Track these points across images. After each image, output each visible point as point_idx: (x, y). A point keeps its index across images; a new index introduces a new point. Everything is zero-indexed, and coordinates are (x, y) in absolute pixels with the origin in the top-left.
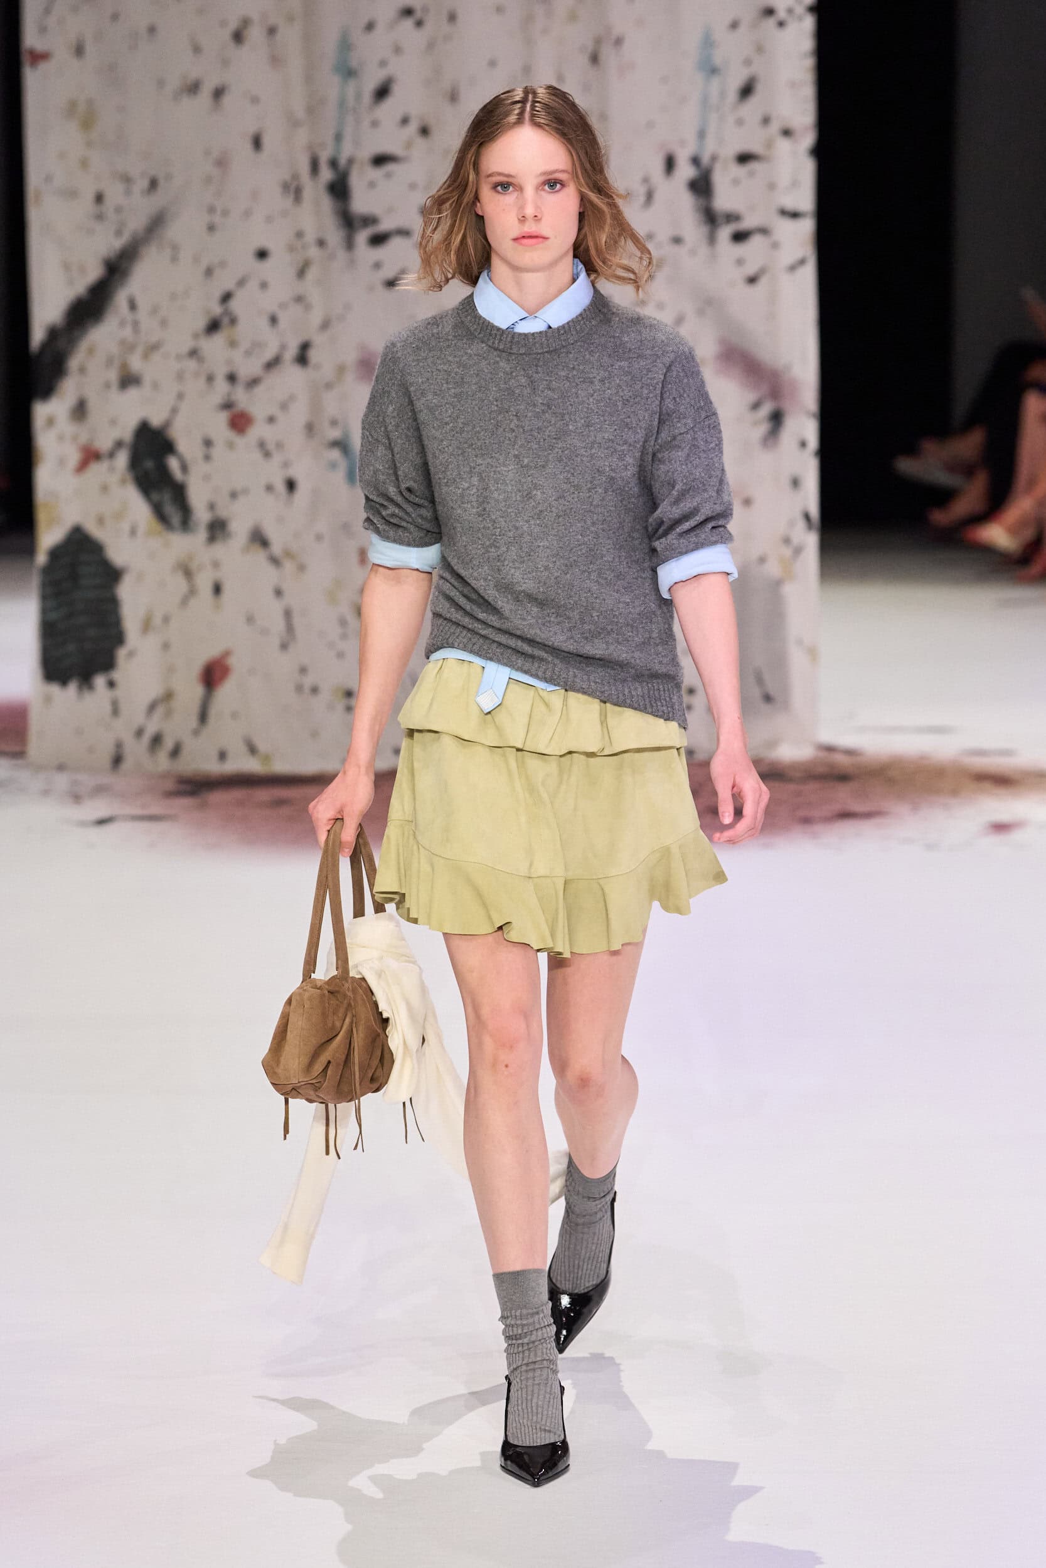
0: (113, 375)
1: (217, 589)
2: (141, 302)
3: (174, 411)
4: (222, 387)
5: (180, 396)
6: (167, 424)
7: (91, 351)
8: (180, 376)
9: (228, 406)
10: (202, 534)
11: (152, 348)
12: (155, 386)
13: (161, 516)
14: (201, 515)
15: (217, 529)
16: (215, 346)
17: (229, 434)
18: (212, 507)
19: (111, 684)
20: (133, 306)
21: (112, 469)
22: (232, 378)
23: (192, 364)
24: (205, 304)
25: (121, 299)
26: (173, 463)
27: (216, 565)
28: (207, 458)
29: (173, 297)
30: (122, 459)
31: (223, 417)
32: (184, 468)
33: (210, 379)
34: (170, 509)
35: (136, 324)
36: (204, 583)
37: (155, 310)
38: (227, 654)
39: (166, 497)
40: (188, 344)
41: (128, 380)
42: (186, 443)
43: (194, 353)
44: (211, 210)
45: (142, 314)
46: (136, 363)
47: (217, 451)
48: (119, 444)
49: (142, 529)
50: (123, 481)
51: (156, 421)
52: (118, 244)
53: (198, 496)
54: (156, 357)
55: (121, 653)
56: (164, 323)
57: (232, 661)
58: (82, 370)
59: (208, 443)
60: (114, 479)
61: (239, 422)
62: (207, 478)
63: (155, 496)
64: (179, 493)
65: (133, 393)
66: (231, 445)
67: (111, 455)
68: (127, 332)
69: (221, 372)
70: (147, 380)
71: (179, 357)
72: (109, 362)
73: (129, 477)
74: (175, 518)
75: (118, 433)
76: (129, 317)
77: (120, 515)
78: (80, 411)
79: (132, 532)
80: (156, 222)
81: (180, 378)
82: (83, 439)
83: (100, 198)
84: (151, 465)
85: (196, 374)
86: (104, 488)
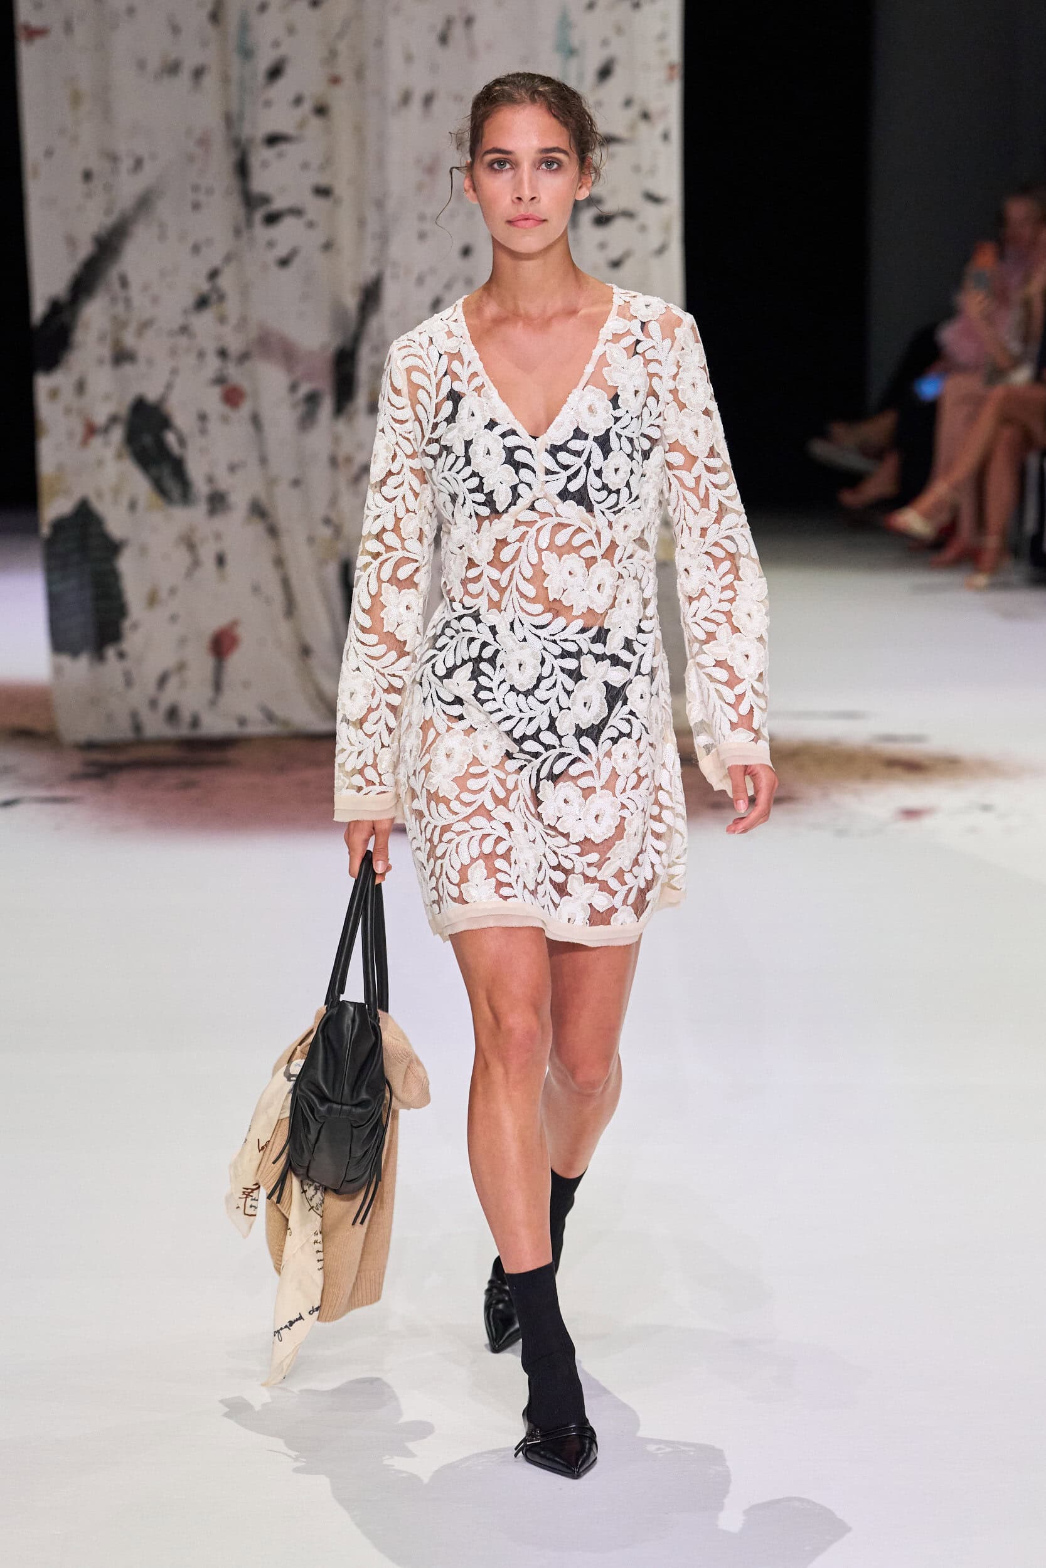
0: (106, 351)
1: (221, 560)
2: (135, 280)
3: (169, 386)
4: (213, 364)
5: (174, 372)
6: (163, 399)
7: (87, 326)
8: (173, 352)
9: (220, 380)
10: (202, 508)
11: (145, 326)
12: (150, 362)
13: (161, 489)
14: (201, 487)
15: (217, 502)
16: (204, 322)
17: (223, 409)
18: (211, 480)
19: (121, 655)
20: (124, 283)
21: (107, 444)
22: (223, 353)
23: (183, 341)
24: (195, 281)
25: (113, 274)
26: (171, 438)
27: (218, 537)
28: (203, 432)
29: (163, 274)
30: (117, 434)
31: (216, 392)
32: (182, 442)
33: (201, 355)
34: (170, 484)
35: (128, 301)
36: (207, 554)
37: (146, 288)
38: (235, 624)
39: (166, 471)
40: (178, 321)
41: (122, 356)
42: (182, 418)
43: (184, 330)
44: (196, 188)
45: (134, 291)
46: (129, 339)
47: (214, 425)
48: (112, 419)
49: (142, 503)
50: (119, 456)
51: (152, 395)
52: (109, 221)
53: (196, 470)
54: (150, 333)
55: (127, 624)
56: (155, 300)
57: (241, 632)
59: (203, 417)
60: (109, 453)
61: (233, 397)
62: (203, 451)
63: (154, 471)
64: (178, 468)
65: (126, 370)
66: (225, 419)
67: (106, 430)
68: (120, 308)
69: (211, 347)
70: (142, 355)
71: (171, 334)
72: (102, 338)
73: (125, 452)
74: (176, 492)
75: (113, 408)
76: (121, 294)
77: (117, 489)
78: (80, 386)
79: (133, 506)
80: (144, 202)
81: (173, 354)
82: (85, 414)
83: (87, 175)
84: (148, 439)
85: (188, 350)
86: (101, 462)
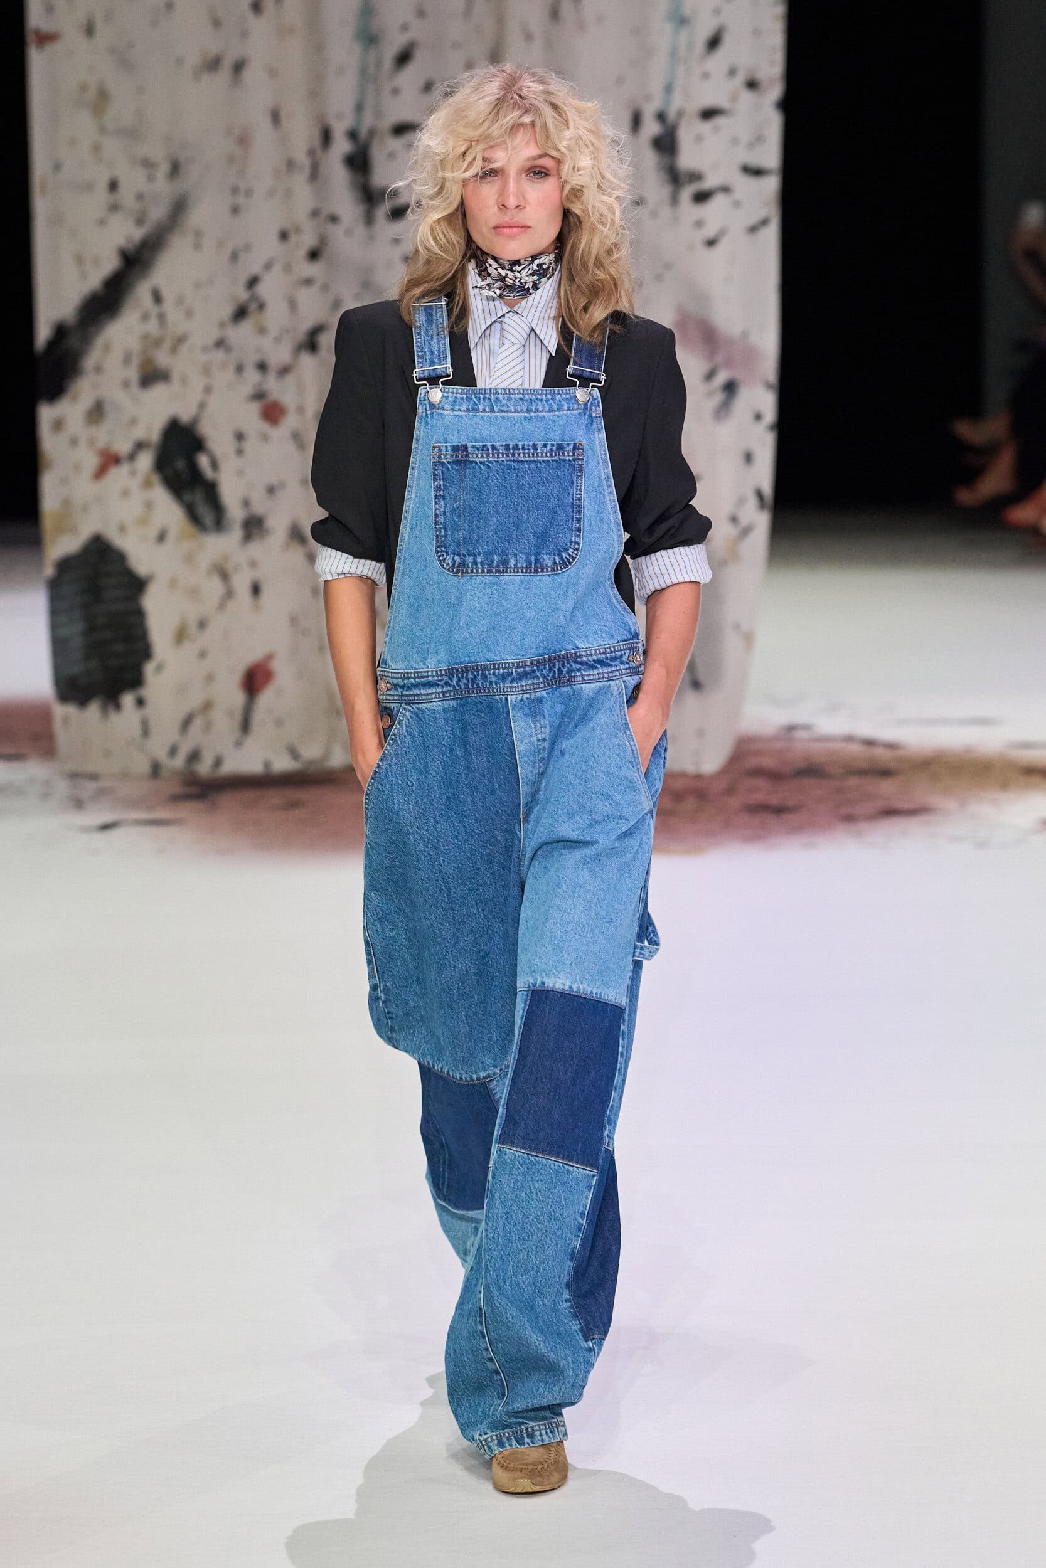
0: (133, 373)
1: (256, 590)
2: (165, 294)
3: (202, 406)
4: (252, 376)
5: (208, 390)
6: (196, 419)
7: (107, 348)
8: (209, 369)
9: (258, 396)
10: (236, 534)
11: (179, 342)
12: (184, 381)
13: (194, 517)
14: (235, 512)
15: (254, 526)
16: (242, 334)
17: (263, 426)
18: (246, 503)
19: (140, 702)
20: (157, 297)
21: (133, 473)
22: (262, 367)
23: (219, 355)
24: (232, 290)
25: (142, 292)
26: (203, 461)
27: (252, 564)
28: (240, 452)
29: (198, 285)
30: (145, 461)
31: (254, 409)
32: (215, 465)
33: (240, 368)
34: (203, 510)
35: (162, 317)
36: (242, 583)
37: (180, 301)
38: (269, 657)
39: (198, 497)
40: (214, 335)
41: (152, 376)
42: (217, 438)
43: (220, 344)
44: (235, 191)
45: (168, 305)
46: (163, 358)
47: (252, 444)
48: (141, 445)
49: (172, 534)
50: (147, 484)
51: (185, 417)
52: (137, 234)
53: (231, 494)
54: (185, 350)
55: (149, 668)
56: (189, 314)
57: (276, 666)
58: (99, 369)
59: (240, 436)
60: (134, 483)
61: (272, 413)
62: (239, 473)
63: (187, 497)
64: (211, 492)
65: (159, 391)
66: (265, 437)
67: (132, 457)
68: (152, 326)
69: (249, 362)
70: (175, 375)
71: (205, 349)
73: (156, 477)
74: (208, 518)
75: (139, 433)
76: (154, 310)
77: (143, 521)
78: (97, 412)
79: (162, 537)
80: (179, 208)
81: (206, 370)
82: (101, 443)
83: (113, 186)
84: (180, 464)
85: (224, 366)
86: (126, 493)
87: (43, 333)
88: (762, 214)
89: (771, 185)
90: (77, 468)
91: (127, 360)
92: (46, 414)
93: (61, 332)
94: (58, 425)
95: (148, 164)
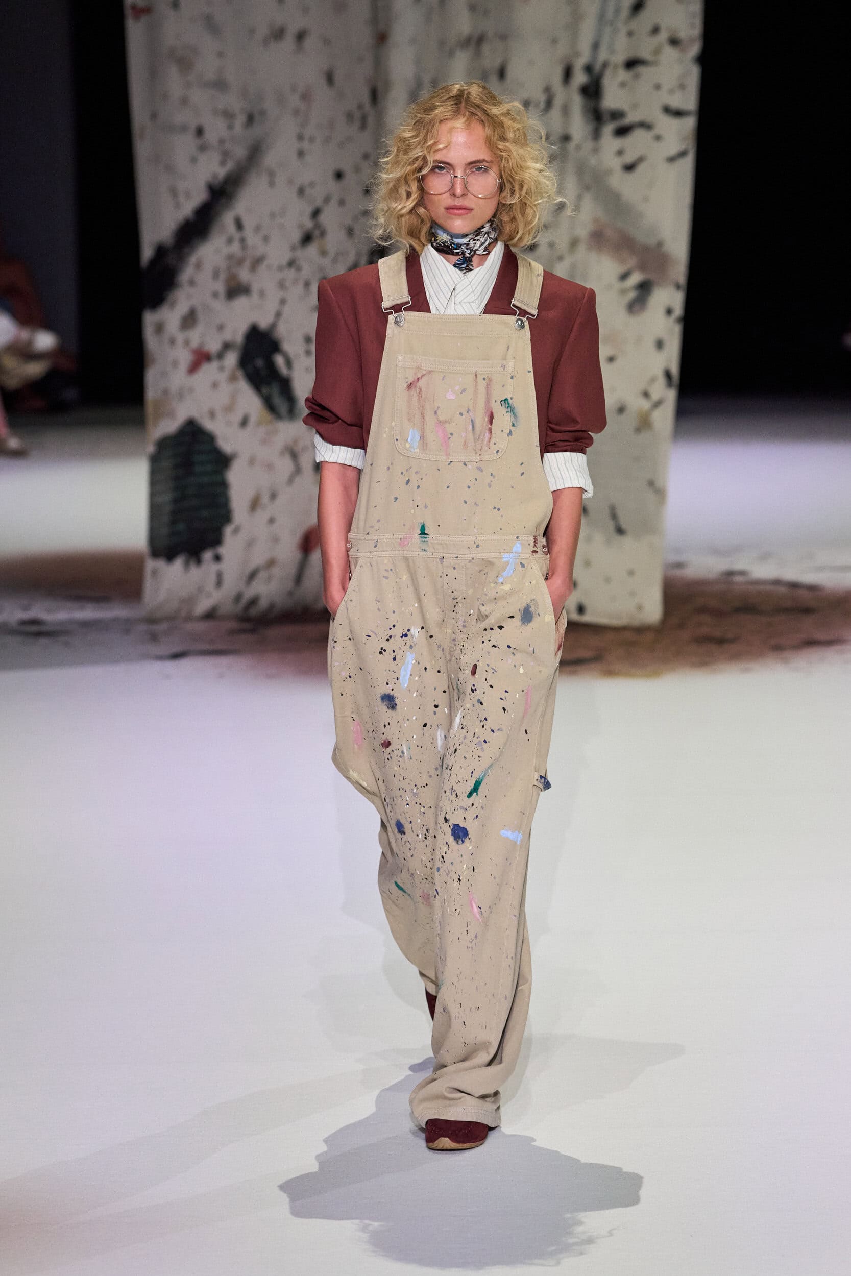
0: (220, 286)
2: (248, 223)
3: (278, 315)
5: (283, 302)
6: (273, 326)
7: (198, 266)
11: (257, 262)
12: (262, 294)
13: (270, 407)
16: (309, 256)
20: (239, 225)
21: (221, 369)
23: (290, 274)
24: (300, 220)
25: (227, 219)
26: (279, 360)
29: (273, 216)
30: (231, 359)
32: (289, 363)
33: (306, 285)
34: (278, 400)
35: (243, 241)
37: (258, 228)
39: (275, 391)
40: (287, 256)
41: (236, 291)
42: (290, 342)
43: (291, 264)
44: (300, 138)
45: (248, 232)
46: (244, 275)
48: (227, 346)
49: (253, 420)
50: (232, 379)
51: (264, 323)
52: (223, 172)
53: (300, 386)
54: (262, 269)
55: (228, 530)
56: (266, 239)
58: (192, 283)
59: (308, 340)
60: (222, 377)
63: (265, 390)
64: (285, 385)
65: (241, 302)
67: (220, 356)
68: (235, 248)
69: (315, 278)
70: (255, 288)
71: (280, 268)
73: (240, 374)
74: (283, 407)
75: (228, 336)
76: (237, 236)
77: (229, 409)
78: (190, 320)
79: (244, 422)
80: (255, 152)
81: (282, 285)
82: (195, 343)
83: (200, 132)
84: (260, 363)
85: (296, 281)
86: (215, 385)
87: (147, 253)
88: (682, 147)
89: (690, 123)
90: (175, 364)
91: (216, 275)
92: (150, 319)
93: (161, 251)
94: (159, 328)
95: (228, 115)
